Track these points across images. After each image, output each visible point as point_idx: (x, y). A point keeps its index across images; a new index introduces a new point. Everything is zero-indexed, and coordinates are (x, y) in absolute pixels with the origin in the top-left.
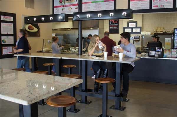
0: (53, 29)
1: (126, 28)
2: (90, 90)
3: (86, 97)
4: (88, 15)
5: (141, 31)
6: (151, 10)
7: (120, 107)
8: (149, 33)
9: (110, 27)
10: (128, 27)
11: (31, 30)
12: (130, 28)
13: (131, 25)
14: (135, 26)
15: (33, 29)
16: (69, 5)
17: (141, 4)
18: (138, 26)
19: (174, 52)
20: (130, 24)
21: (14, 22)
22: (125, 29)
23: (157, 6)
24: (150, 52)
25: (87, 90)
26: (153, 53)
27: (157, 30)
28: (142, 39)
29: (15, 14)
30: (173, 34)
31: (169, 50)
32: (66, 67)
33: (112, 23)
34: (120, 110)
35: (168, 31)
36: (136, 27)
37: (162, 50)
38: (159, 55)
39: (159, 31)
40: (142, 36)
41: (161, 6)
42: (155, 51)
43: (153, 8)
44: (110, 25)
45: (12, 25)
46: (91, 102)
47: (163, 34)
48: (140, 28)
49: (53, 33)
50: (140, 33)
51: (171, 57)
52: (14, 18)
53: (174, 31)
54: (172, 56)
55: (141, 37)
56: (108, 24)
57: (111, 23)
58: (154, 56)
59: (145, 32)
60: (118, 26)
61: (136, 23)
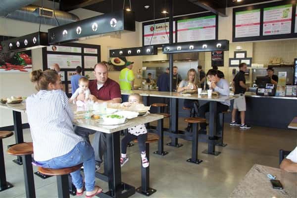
0: (143, 62)
1: (232, 59)
2: (181, 132)
3: (177, 139)
4: (179, 48)
5: (251, 63)
6: (261, 37)
7: (214, 151)
8: (262, 65)
9: (212, 58)
10: (235, 59)
11: (118, 63)
12: (237, 59)
13: (238, 56)
14: (244, 57)
15: (120, 62)
16: (162, 34)
17: (250, 29)
18: (248, 57)
19: (290, 90)
20: (237, 54)
21: (99, 55)
22: (232, 61)
23: (270, 32)
24: (259, 89)
25: (178, 132)
26: (262, 91)
27: (272, 61)
28: (253, 72)
29: (99, 46)
30: (293, 66)
31: (283, 87)
32: (155, 105)
33: (215, 53)
34: (214, 154)
35: (288, 62)
36: (246, 58)
37: (273, 86)
38: (269, 93)
39: (275, 62)
40: (253, 69)
41: (275, 31)
42: (265, 88)
43: (264, 34)
44: (212, 55)
45: (96, 58)
46: (182, 145)
47: (280, 66)
48: (251, 59)
49: (143, 66)
50: (250, 66)
51: (286, 96)
52: (98, 50)
53: (295, 62)
54: (287, 94)
55: (251, 71)
56: (211, 55)
57: (213, 54)
58: (262, 94)
59: (256, 64)
60: (223, 58)
61: (245, 52)
